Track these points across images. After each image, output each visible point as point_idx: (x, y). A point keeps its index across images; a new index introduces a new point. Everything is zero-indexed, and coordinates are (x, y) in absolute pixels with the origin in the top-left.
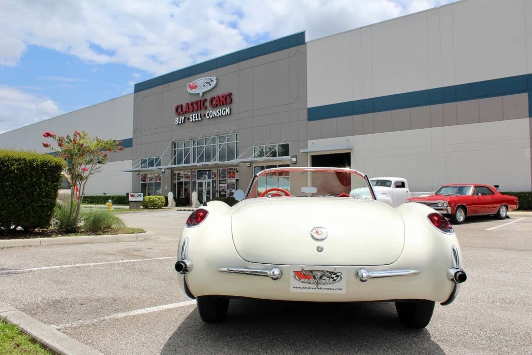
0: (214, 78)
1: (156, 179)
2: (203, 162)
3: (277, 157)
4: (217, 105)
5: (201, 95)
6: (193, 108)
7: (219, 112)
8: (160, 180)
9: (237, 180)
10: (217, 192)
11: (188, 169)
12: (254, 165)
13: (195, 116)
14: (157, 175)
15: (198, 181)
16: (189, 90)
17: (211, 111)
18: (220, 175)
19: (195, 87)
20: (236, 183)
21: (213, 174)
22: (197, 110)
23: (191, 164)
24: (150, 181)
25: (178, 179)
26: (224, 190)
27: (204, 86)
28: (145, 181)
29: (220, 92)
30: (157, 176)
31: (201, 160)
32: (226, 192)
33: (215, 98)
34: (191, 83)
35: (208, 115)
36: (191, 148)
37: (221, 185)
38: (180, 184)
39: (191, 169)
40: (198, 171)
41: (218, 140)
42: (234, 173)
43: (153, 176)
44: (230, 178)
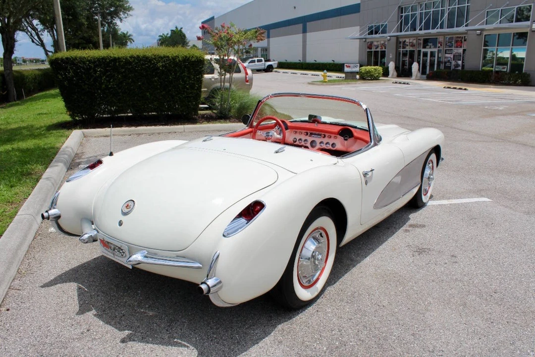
1: (381, 47)
2: (429, 29)
3: (514, 23)
8: (385, 49)
9: (464, 50)
10: (442, 63)
11: (415, 37)
12: (485, 33)
14: (382, 42)
15: (423, 50)
18: (446, 45)
20: (463, 53)
21: (439, 43)
23: (417, 32)
24: (376, 49)
25: (403, 48)
26: (449, 60)
28: (371, 49)
30: (382, 44)
31: (427, 27)
32: (451, 63)
36: (418, 12)
37: (447, 55)
38: (405, 52)
39: (417, 37)
40: (424, 39)
41: (447, 3)
42: (462, 42)
43: (379, 43)
44: (457, 47)
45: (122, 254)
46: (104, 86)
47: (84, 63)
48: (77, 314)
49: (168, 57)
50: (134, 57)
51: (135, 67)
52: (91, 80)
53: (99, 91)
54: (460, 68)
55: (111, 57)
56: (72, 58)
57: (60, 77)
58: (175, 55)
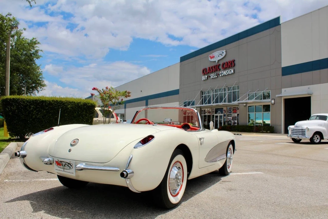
0: (224, 51)
1: (191, 113)
2: (218, 103)
3: (262, 100)
4: (226, 68)
5: (217, 62)
6: (213, 70)
7: (227, 72)
9: (238, 115)
10: (226, 122)
11: (210, 108)
12: (248, 105)
13: (213, 75)
15: (215, 115)
16: (210, 59)
17: (223, 72)
18: (228, 112)
19: (213, 57)
20: (238, 116)
21: (224, 111)
22: (215, 71)
23: (212, 104)
24: (188, 114)
25: (204, 114)
26: (230, 120)
27: (219, 56)
28: (185, 114)
29: (228, 60)
31: (217, 102)
32: (231, 122)
33: (225, 63)
34: (211, 55)
35: (221, 74)
36: (211, 94)
37: (229, 118)
38: (205, 116)
39: (211, 107)
40: (215, 109)
41: (227, 90)
42: (236, 110)
43: (190, 111)
44: (234, 113)
45: (70, 167)
46: (34, 117)
47: (24, 102)
48: (32, 212)
49: (75, 102)
50: (55, 101)
51: (55, 107)
52: (27, 112)
53: (31, 119)
54: (236, 124)
55: (40, 100)
56: (16, 98)
57: (7, 109)
58: (79, 102)
